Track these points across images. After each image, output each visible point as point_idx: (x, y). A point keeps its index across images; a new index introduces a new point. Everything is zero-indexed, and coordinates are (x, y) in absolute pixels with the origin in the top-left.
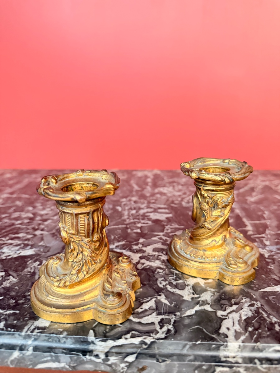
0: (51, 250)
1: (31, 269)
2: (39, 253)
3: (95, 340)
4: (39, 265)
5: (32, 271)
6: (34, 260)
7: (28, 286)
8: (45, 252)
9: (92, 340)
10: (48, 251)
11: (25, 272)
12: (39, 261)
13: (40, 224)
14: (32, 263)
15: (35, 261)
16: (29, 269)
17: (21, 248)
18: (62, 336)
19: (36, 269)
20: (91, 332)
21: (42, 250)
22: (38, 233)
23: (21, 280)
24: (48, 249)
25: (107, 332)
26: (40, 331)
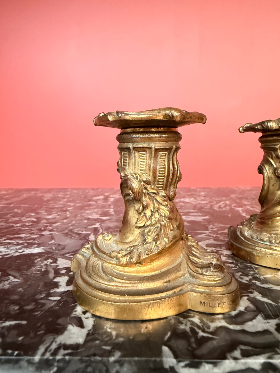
0: (66, 248)
1: (42, 267)
2: (51, 251)
3: (177, 364)
4: (52, 263)
5: (43, 270)
6: (44, 258)
7: (38, 287)
8: (59, 250)
9: (172, 365)
10: (63, 249)
11: (32, 271)
12: (51, 259)
13: (47, 226)
14: (41, 260)
15: (47, 259)
16: (38, 268)
17: (24, 247)
18: (112, 359)
19: (48, 267)
20: (165, 349)
21: (54, 248)
22: (46, 233)
23: (26, 280)
24: (63, 246)
25: (194, 349)
26: (69, 351)
